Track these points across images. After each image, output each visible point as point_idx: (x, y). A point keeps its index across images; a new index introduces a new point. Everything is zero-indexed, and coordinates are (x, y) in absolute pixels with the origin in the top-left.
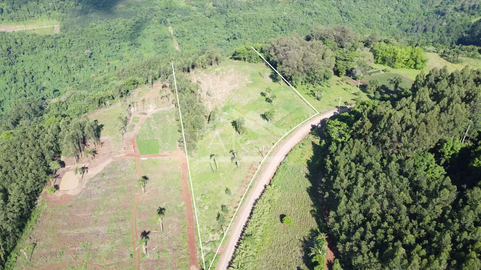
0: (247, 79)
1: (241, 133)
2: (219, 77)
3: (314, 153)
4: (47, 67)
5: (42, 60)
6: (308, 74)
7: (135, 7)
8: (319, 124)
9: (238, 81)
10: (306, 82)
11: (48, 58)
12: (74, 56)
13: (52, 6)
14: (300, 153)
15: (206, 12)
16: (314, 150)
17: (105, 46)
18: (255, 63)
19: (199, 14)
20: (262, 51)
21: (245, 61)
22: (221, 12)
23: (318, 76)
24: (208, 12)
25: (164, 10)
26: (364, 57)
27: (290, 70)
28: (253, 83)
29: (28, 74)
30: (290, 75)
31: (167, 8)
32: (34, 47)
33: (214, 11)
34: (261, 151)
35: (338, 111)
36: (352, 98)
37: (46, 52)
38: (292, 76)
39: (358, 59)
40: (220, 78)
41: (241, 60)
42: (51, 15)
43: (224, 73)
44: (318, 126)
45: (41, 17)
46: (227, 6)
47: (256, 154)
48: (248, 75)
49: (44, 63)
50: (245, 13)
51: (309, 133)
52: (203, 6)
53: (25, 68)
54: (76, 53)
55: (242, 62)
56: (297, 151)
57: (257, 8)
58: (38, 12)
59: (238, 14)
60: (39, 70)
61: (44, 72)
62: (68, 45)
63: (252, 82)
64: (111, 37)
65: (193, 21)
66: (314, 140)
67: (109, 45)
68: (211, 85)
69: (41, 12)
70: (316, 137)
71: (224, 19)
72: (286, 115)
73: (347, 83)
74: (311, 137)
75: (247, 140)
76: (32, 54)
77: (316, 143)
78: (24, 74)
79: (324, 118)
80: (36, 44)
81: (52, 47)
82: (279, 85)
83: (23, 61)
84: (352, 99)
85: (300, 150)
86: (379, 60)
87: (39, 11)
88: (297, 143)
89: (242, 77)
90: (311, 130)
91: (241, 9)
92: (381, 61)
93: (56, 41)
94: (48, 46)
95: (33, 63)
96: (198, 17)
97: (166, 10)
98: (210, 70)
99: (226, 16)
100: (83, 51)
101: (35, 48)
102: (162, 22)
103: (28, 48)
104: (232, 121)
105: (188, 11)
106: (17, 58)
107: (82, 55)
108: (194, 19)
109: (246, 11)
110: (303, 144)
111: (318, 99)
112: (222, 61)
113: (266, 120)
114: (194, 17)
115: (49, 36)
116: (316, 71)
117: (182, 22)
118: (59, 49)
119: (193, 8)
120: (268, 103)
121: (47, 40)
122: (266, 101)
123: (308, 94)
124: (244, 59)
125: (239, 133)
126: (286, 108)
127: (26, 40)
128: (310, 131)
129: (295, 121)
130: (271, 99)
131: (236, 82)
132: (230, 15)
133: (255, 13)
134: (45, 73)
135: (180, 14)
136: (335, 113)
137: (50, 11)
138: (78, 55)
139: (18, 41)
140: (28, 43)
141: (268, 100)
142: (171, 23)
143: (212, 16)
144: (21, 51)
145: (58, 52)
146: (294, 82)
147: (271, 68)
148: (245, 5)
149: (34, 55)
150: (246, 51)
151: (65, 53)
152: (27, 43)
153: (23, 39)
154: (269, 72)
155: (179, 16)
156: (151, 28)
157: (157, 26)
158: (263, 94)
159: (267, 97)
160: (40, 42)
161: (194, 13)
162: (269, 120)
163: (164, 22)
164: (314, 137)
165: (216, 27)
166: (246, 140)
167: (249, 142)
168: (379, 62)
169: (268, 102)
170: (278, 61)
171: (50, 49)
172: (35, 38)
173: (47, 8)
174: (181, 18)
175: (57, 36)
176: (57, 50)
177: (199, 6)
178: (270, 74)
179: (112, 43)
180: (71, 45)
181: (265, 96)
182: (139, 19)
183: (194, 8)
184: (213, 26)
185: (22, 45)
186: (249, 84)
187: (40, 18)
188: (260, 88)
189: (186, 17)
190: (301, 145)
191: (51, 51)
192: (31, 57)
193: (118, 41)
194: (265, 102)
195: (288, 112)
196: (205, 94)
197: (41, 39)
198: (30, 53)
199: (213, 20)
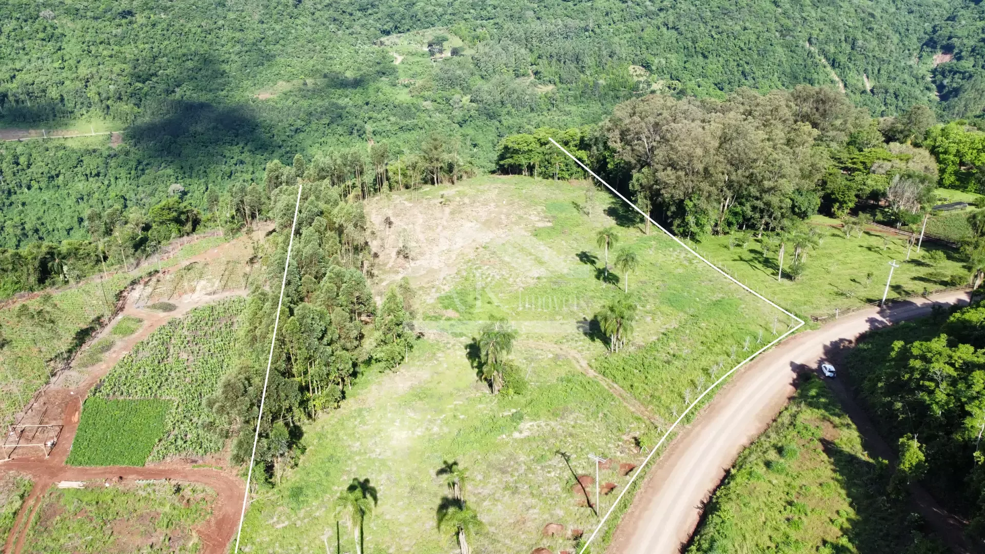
0: (535, 218)
1: (496, 387)
2: (447, 210)
3: (855, 503)
4: (76, 219)
5: (69, 202)
6: (739, 198)
7: (296, 99)
8: (821, 362)
9: (505, 222)
10: (730, 224)
11: (82, 199)
12: (143, 195)
13: (116, 91)
14: (778, 497)
15: (454, 113)
16: (847, 485)
17: (219, 178)
18: (563, 178)
19: (438, 116)
20: (583, 145)
21: (532, 175)
22: (488, 114)
23: (774, 200)
24: (458, 114)
25: (361, 107)
26: (907, 160)
27: (678, 178)
28: (553, 228)
29: (30, 233)
30: (679, 194)
31: (367, 104)
32: (53, 173)
33: (472, 112)
34: (580, 472)
35: (881, 313)
36: (915, 275)
37: (81, 186)
38: (687, 202)
39: (890, 164)
40: (452, 213)
41: (520, 173)
42: (111, 112)
43: (467, 200)
44: (820, 370)
45: (89, 114)
46: (502, 102)
47: (557, 488)
48: (539, 208)
49: (73, 209)
50: (541, 117)
51: (791, 398)
52: (448, 100)
53: (27, 220)
54: (148, 190)
55: (524, 177)
56: (762, 486)
57: (568, 108)
58: (82, 103)
59: (525, 120)
60: (59, 225)
61: (69, 231)
62: (133, 172)
63: (550, 224)
64: (236, 158)
65: (424, 131)
66: (827, 432)
67: (230, 177)
68: (418, 229)
69: (90, 103)
70: (836, 420)
71: (494, 130)
72: (674, 324)
73: (868, 233)
74: (808, 415)
75: (521, 418)
76: (47, 187)
77: (846, 449)
78: (19, 232)
79: (836, 339)
80: (60, 167)
81: (98, 175)
82: (639, 234)
83: (24, 204)
84: (915, 279)
85: (777, 479)
86: (946, 176)
87: (86, 103)
88: (745, 441)
89: (519, 213)
90: (795, 384)
91: (532, 110)
92: (953, 178)
93: (107, 164)
94: (88, 172)
95: (45, 208)
96: (435, 123)
97: (366, 107)
98: (426, 193)
99: (497, 123)
100: (167, 187)
101: (57, 176)
102: (355, 131)
103: (39, 175)
104: (470, 342)
105: (414, 109)
106: (13, 198)
107: (161, 194)
108: (427, 127)
109: (545, 113)
110: (780, 450)
111: (787, 276)
112: (465, 177)
113: (598, 343)
114: (426, 122)
115: (94, 151)
116: (767, 184)
117: (399, 134)
118: (113, 180)
119: (425, 103)
120: (604, 285)
121: (86, 159)
122: (598, 277)
123: (741, 259)
124: (531, 168)
125: (491, 385)
126: (673, 301)
127: (40, 159)
128: (790, 390)
129: (717, 348)
130: (616, 272)
131: (500, 223)
132: (507, 121)
133: (564, 118)
134: (72, 232)
135: (394, 115)
136: (871, 321)
137: (109, 102)
138: (152, 194)
139: (22, 160)
140: (43, 164)
141: (604, 275)
142: (375, 133)
143: (468, 123)
144: (24, 182)
145: (109, 186)
146: (691, 219)
147: (611, 192)
148: (542, 100)
149: (52, 192)
150: (535, 146)
151: (125, 189)
152: (41, 164)
153: (34, 155)
154: (603, 200)
155: (393, 119)
156: (329, 144)
157: (342, 139)
158: (585, 258)
159: (600, 265)
160: (69, 164)
161: (425, 115)
162: (613, 339)
163: (358, 131)
164: (824, 418)
165: (475, 146)
166: (518, 418)
167: (527, 427)
168: (947, 182)
169: (606, 279)
170: (633, 161)
171: (91, 179)
172: (60, 154)
173: (104, 95)
174: (396, 123)
175: (112, 152)
176: (106, 182)
177: (439, 101)
178: (606, 207)
179: (236, 171)
180: (140, 172)
181: (593, 262)
182: (303, 123)
183: (428, 104)
184: (469, 143)
185: (29, 167)
186: (540, 228)
187: (86, 116)
188: (576, 240)
189: (408, 122)
190: (772, 455)
191: (94, 184)
192: (46, 196)
193: (251, 169)
194: (595, 280)
195: (683, 316)
196: (394, 255)
197: (74, 156)
198: (43, 185)
199: (469, 130)
